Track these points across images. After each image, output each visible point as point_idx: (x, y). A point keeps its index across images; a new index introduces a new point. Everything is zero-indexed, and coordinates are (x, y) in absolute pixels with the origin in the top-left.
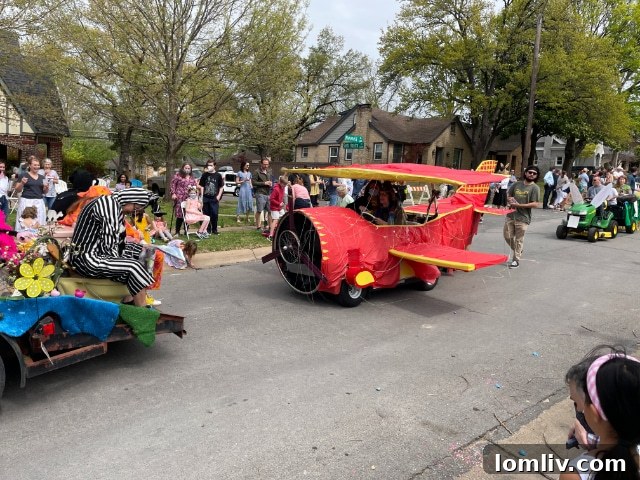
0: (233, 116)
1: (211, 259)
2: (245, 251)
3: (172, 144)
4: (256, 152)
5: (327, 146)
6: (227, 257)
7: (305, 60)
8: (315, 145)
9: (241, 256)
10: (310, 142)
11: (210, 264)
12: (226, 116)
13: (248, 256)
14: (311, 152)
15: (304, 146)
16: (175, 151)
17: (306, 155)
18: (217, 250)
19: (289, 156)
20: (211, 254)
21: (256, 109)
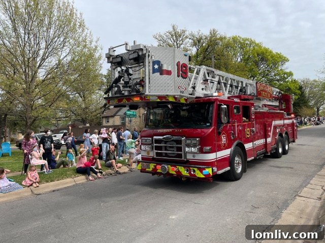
0: (67, 104)
1: (47, 187)
2: (69, 180)
3: (29, 121)
4: (81, 122)
5: (119, 117)
6: (58, 185)
7: (105, 75)
8: (113, 116)
9: (67, 183)
10: (110, 115)
11: (47, 190)
12: (63, 104)
13: (71, 182)
14: (111, 120)
15: (107, 117)
16: (31, 125)
17: (108, 122)
18: (51, 181)
19: (100, 122)
20: (48, 184)
21: (80, 99)
